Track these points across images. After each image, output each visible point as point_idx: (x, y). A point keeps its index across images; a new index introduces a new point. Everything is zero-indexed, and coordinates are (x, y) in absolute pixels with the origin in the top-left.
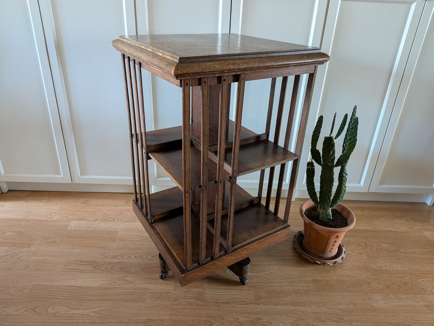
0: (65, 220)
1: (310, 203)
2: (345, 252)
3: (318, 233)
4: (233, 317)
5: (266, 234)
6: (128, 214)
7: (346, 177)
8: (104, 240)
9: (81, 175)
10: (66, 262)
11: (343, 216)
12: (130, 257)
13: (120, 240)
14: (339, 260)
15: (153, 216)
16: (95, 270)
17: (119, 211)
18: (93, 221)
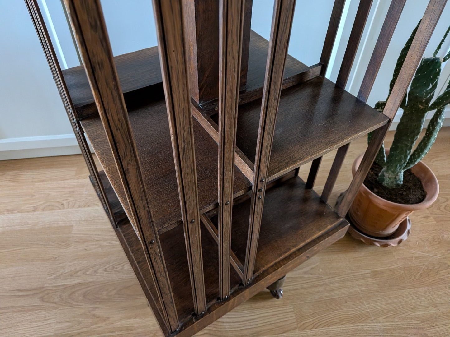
6: (84, 193)
8: (51, 245)
12: (96, 272)
13: (78, 242)
14: (404, 236)
17: (70, 188)
18: (31, 212)
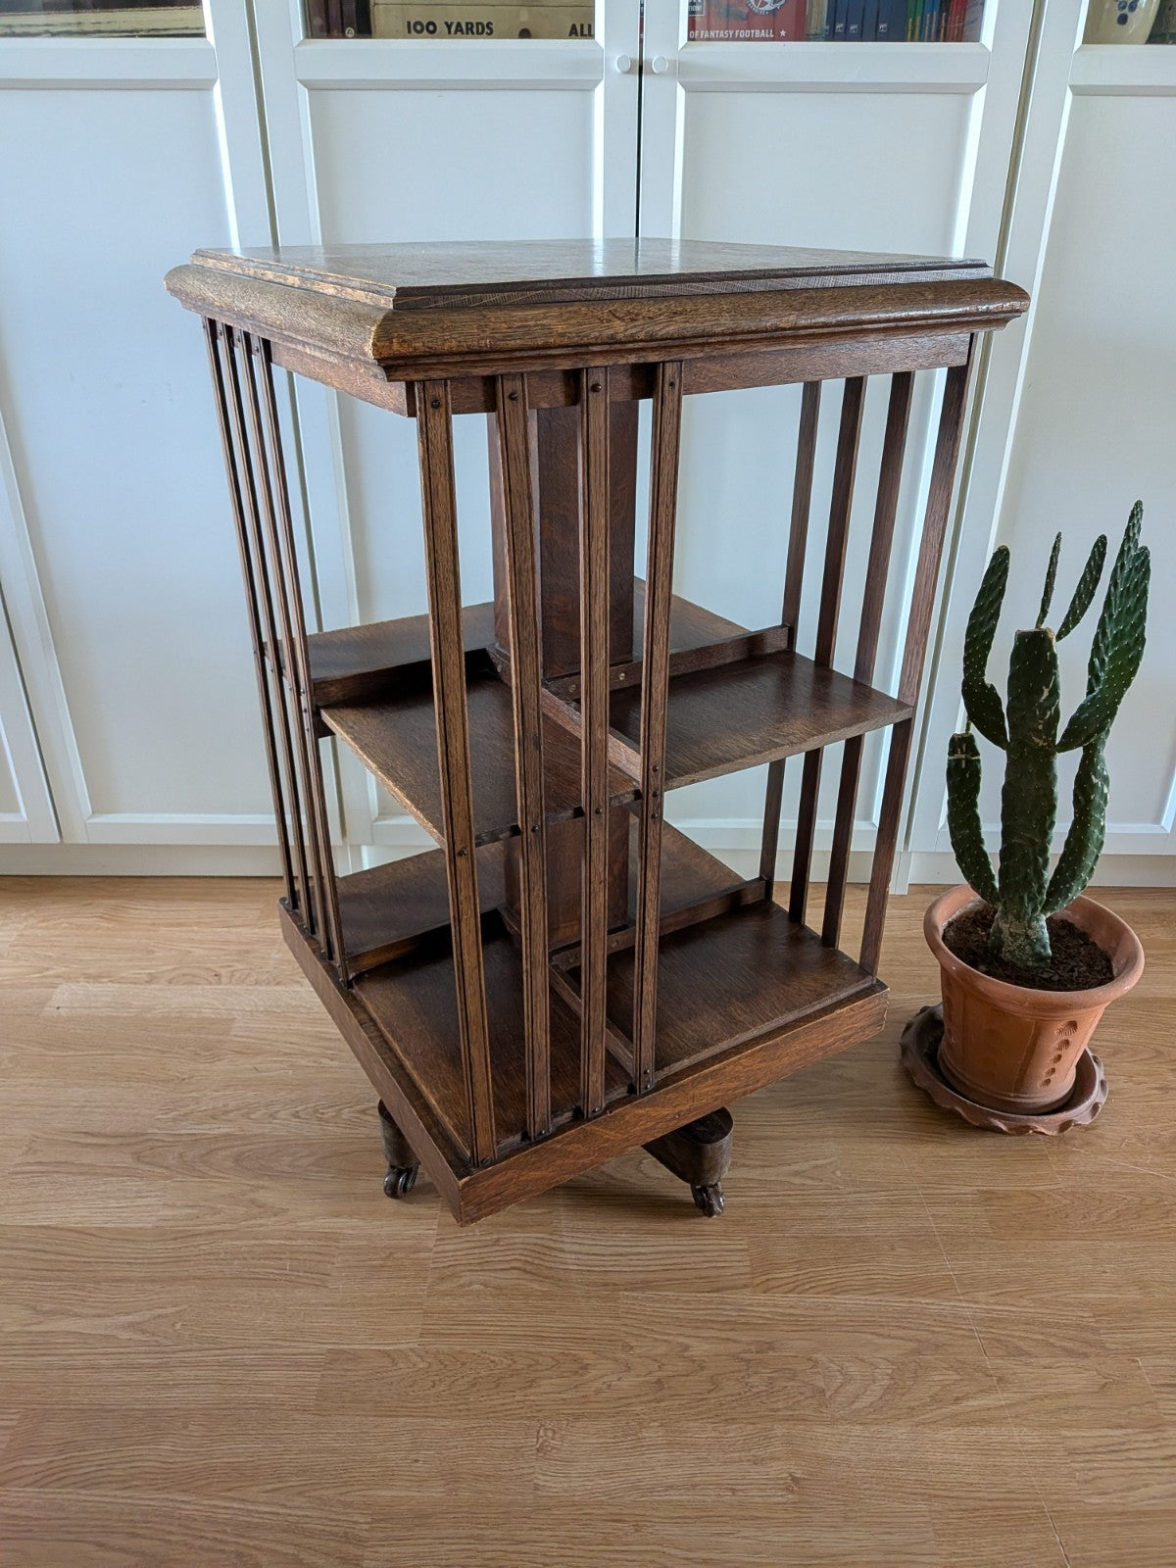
0: (36, 981)
1: (963, 899)
2: (1102, 1083)
3: (996, 1010)
4: (664, 1341)
5: (791, 1017)
6: (272, 955)
7: (1106, 790)
8: (177, 1053)
9: (93, 813)
10: (34, 1136)
11: (1094, 944)
12: (273, 1116)
13: (240, 1053)
14: (1080, 1113)
15: (350, 959)
16: (141, 1166)
17: (240, 943)
18: (141, 984)
